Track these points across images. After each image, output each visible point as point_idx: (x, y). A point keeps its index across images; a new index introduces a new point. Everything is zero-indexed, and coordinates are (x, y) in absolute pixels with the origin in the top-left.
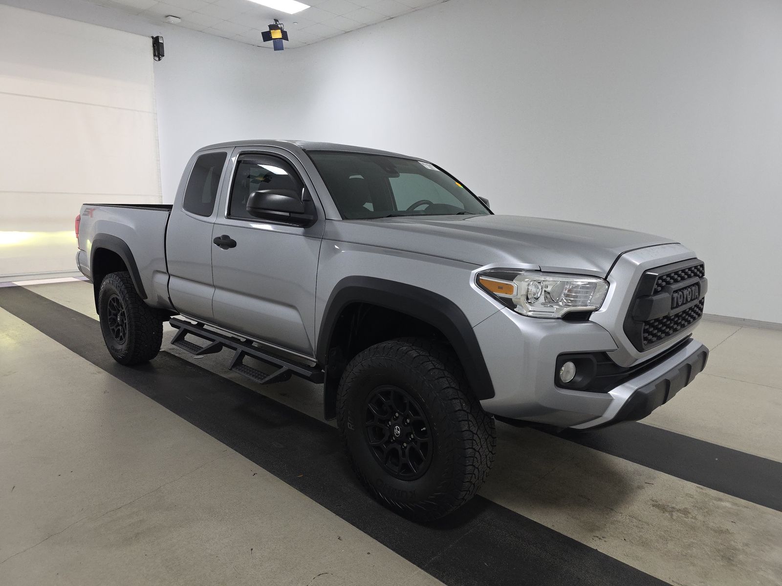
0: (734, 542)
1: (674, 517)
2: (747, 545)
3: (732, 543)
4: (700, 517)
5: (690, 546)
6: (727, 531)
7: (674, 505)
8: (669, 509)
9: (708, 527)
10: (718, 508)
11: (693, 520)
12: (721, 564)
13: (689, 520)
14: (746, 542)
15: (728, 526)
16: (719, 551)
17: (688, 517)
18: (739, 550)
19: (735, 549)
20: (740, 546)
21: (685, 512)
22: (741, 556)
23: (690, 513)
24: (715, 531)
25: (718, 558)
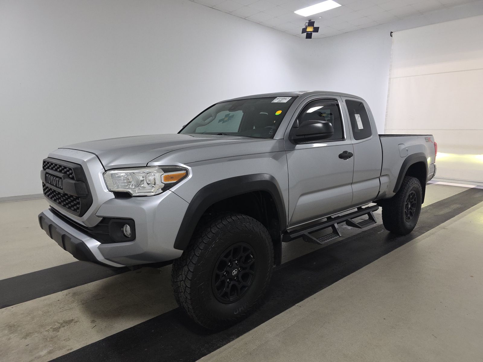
0: (16, 336)
1: (56, 323)
2: (9, 339)
3: (16, 334)
4: (46, 333)
5: (33, 318)
6: (25, 337)
7: (65, 328)
8: (64, 324)
9: (36, 332)
10: (45, 346)
11: (46, 329)
12: (12, 323)
13: (48, 328)
14: (11, 340)
15: (28, 341)
16: (19, 326)
17: (51, 328)
18: (10, 334)
19: (12, 333)
20: (12, 336)
21: (56, 330)
22: (6, 332)
23: (53, 331)
24: (30, 333)
25: (16, 324)
